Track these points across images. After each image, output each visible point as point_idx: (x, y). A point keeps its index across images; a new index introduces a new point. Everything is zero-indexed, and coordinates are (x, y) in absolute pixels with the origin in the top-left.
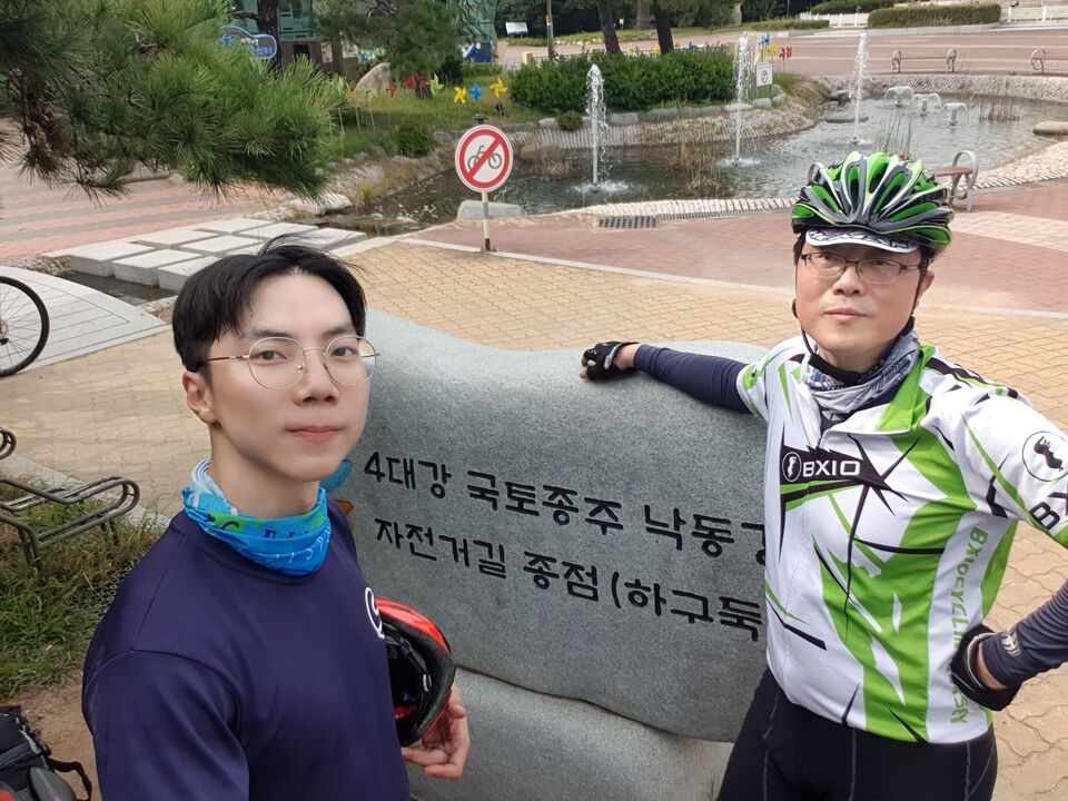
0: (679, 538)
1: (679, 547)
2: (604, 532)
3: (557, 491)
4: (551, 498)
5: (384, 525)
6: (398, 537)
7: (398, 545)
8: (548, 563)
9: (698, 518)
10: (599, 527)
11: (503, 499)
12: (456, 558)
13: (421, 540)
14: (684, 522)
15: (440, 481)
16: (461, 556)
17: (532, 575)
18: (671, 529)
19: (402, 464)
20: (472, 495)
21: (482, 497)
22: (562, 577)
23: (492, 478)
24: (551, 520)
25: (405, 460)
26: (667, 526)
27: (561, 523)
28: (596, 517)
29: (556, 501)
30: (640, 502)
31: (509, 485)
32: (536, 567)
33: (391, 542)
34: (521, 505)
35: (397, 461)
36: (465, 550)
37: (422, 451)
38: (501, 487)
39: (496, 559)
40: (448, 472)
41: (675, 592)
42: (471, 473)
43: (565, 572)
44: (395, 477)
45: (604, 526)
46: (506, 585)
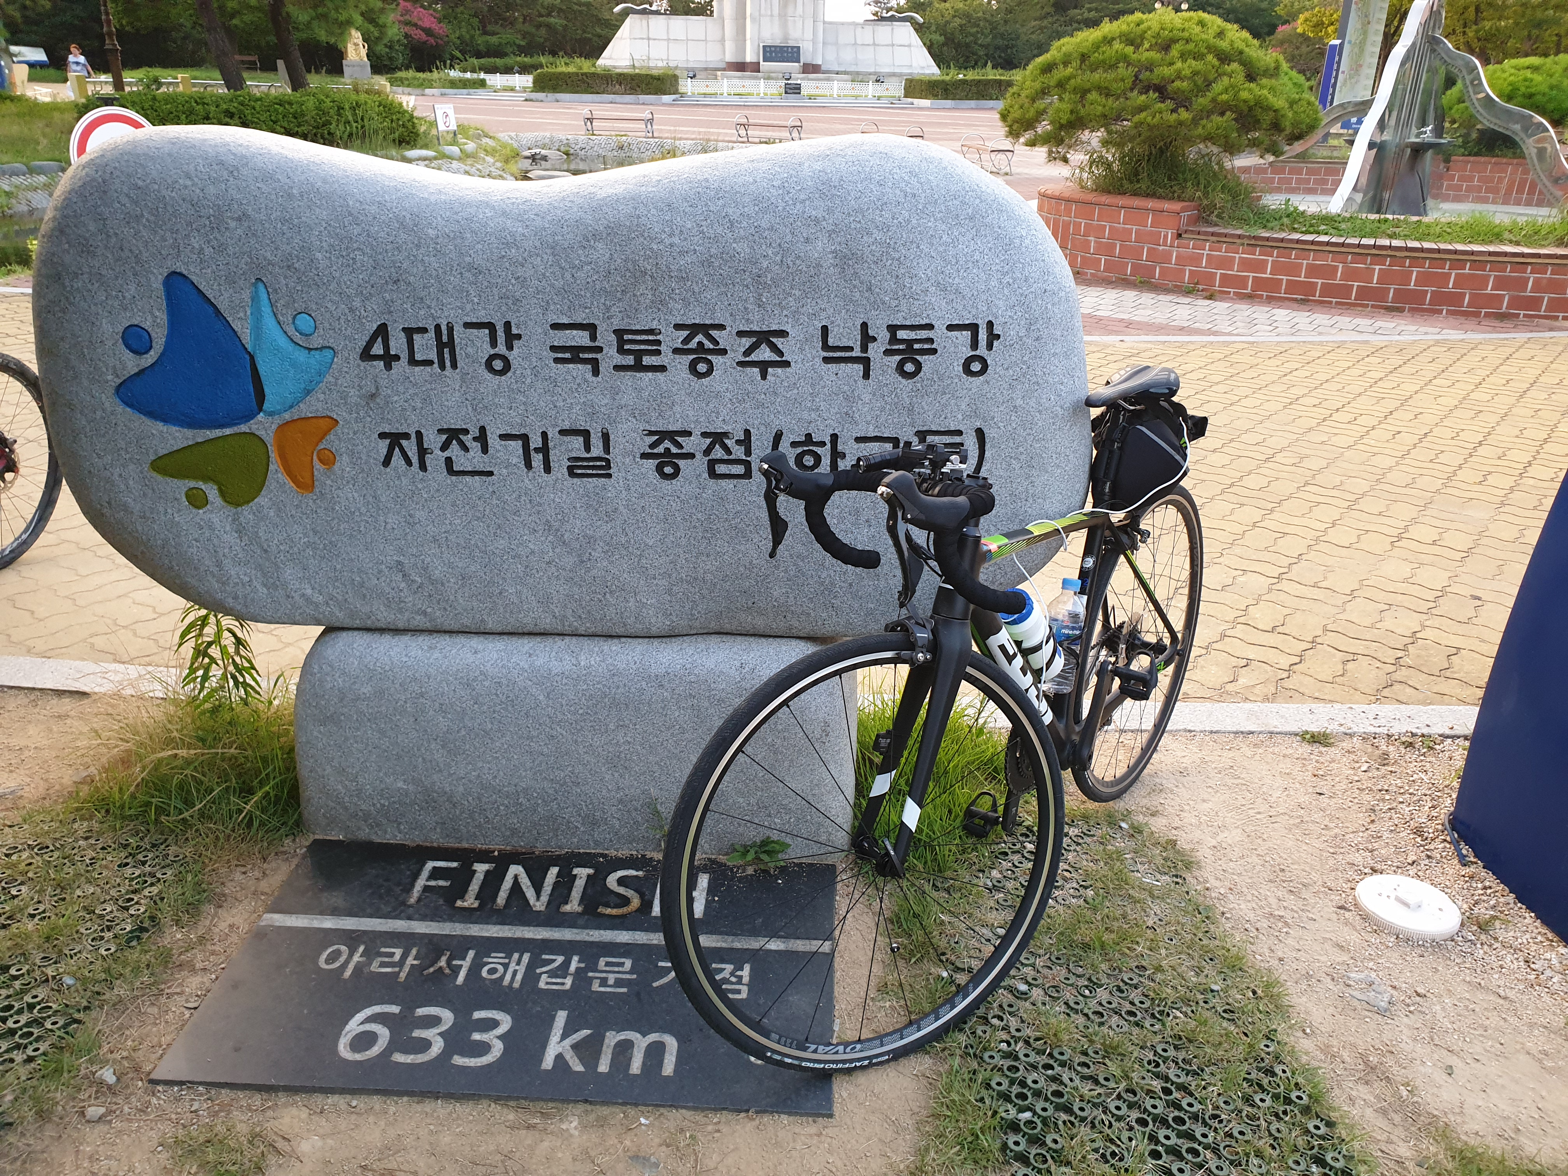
0: (866, 362)
1: (866, 375)
2: (764, 376)
3: (695, 329)
4: (686, 341)
5: (395, 439)
6: (423, 452)
7: (423, 467)
8: (679, 439)
9: (893, 329)
10: (756, 370)
11: (611, 356)
12: (529, 465)
13: (466, 449)
14: (874, 339)
15: (501, 349)
16: (537, 459)
17: (652, 463)
18: (857, 353)
19: (432, 334)
20: (557, 360)
21: (575, 360)
22: (699, 455)
23: (591, 328)
24: (686, 374)
25: (438, 327)
26: (851, 349)
27: (700, 376)
28: (753, 357)
29: (693, 344)
30: (816, 323)
31: (619, 333)
32: (660, 449)
33: (409, 463)
34: (638, 360)
35: (424, 330)
36: (544, 450)
37: (469, 307)
38: (606, 338)
39: (597, 450)
40: (515, 331)
41: (859, 440)
42: (556, 326)
43: (704, 447)
44: (418, 357)
45: (764, 367)
46: (613, 487)
